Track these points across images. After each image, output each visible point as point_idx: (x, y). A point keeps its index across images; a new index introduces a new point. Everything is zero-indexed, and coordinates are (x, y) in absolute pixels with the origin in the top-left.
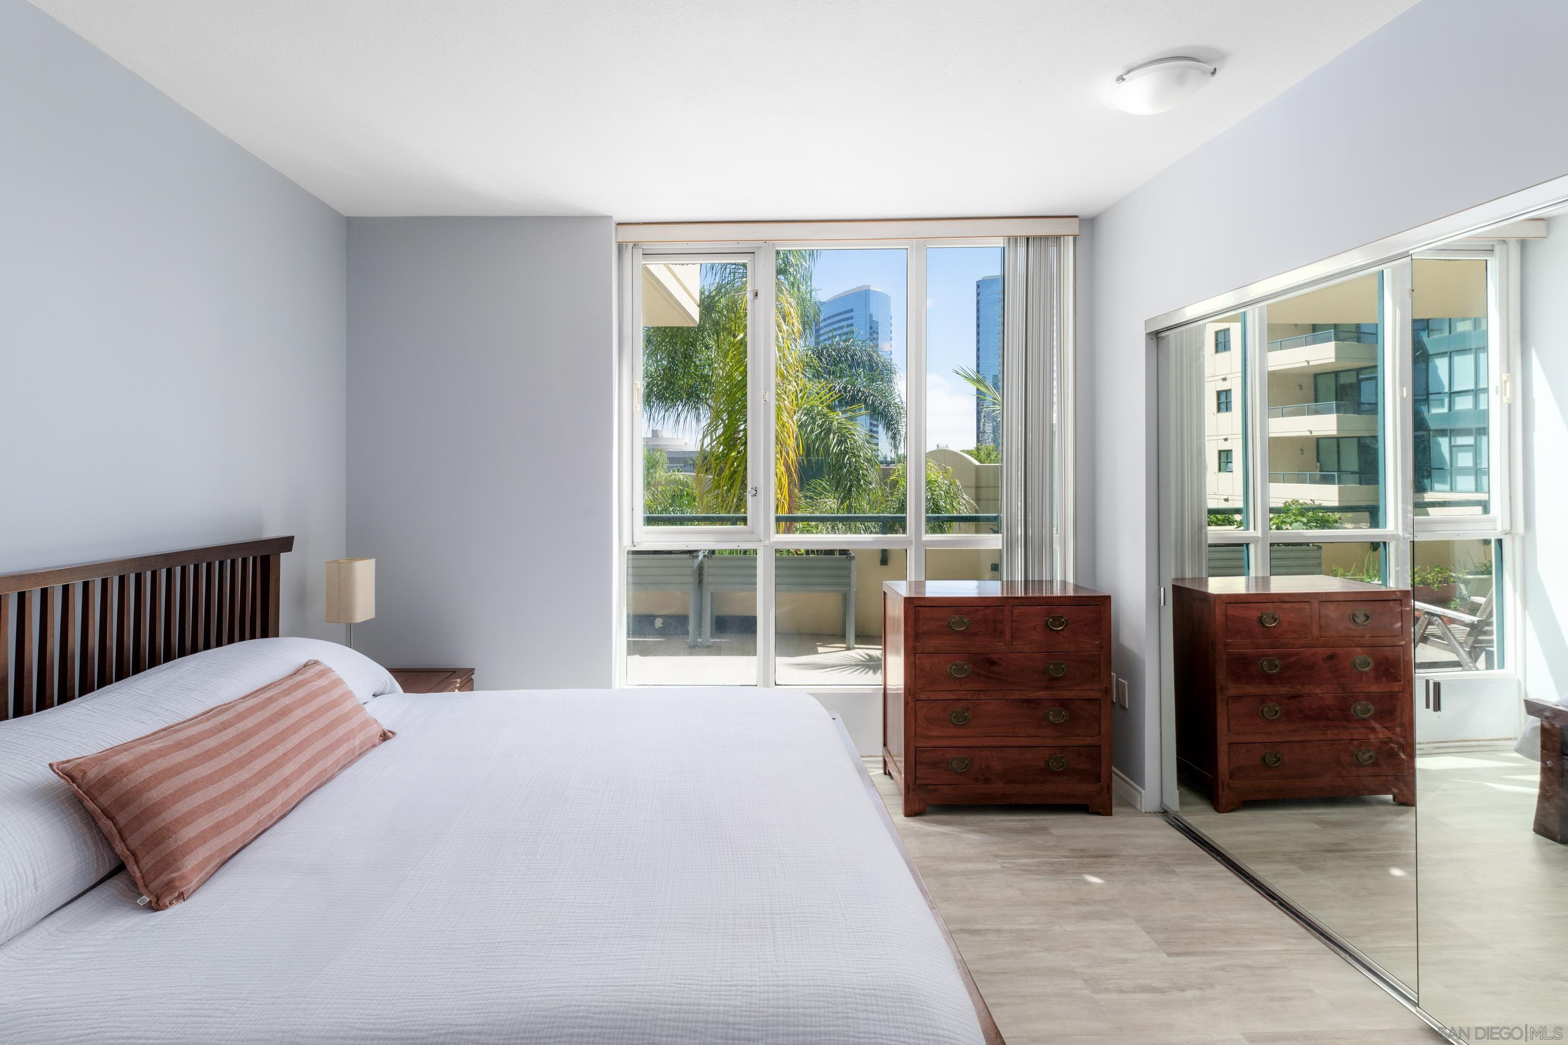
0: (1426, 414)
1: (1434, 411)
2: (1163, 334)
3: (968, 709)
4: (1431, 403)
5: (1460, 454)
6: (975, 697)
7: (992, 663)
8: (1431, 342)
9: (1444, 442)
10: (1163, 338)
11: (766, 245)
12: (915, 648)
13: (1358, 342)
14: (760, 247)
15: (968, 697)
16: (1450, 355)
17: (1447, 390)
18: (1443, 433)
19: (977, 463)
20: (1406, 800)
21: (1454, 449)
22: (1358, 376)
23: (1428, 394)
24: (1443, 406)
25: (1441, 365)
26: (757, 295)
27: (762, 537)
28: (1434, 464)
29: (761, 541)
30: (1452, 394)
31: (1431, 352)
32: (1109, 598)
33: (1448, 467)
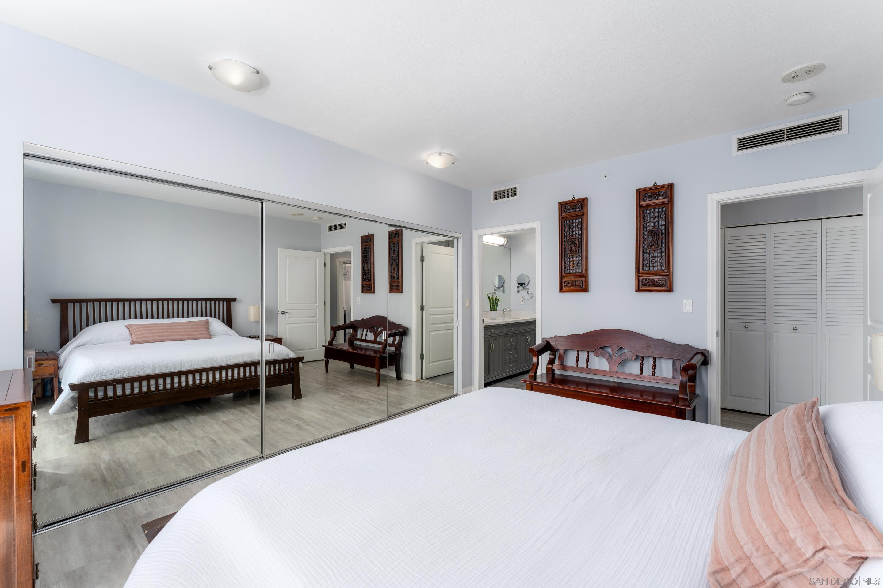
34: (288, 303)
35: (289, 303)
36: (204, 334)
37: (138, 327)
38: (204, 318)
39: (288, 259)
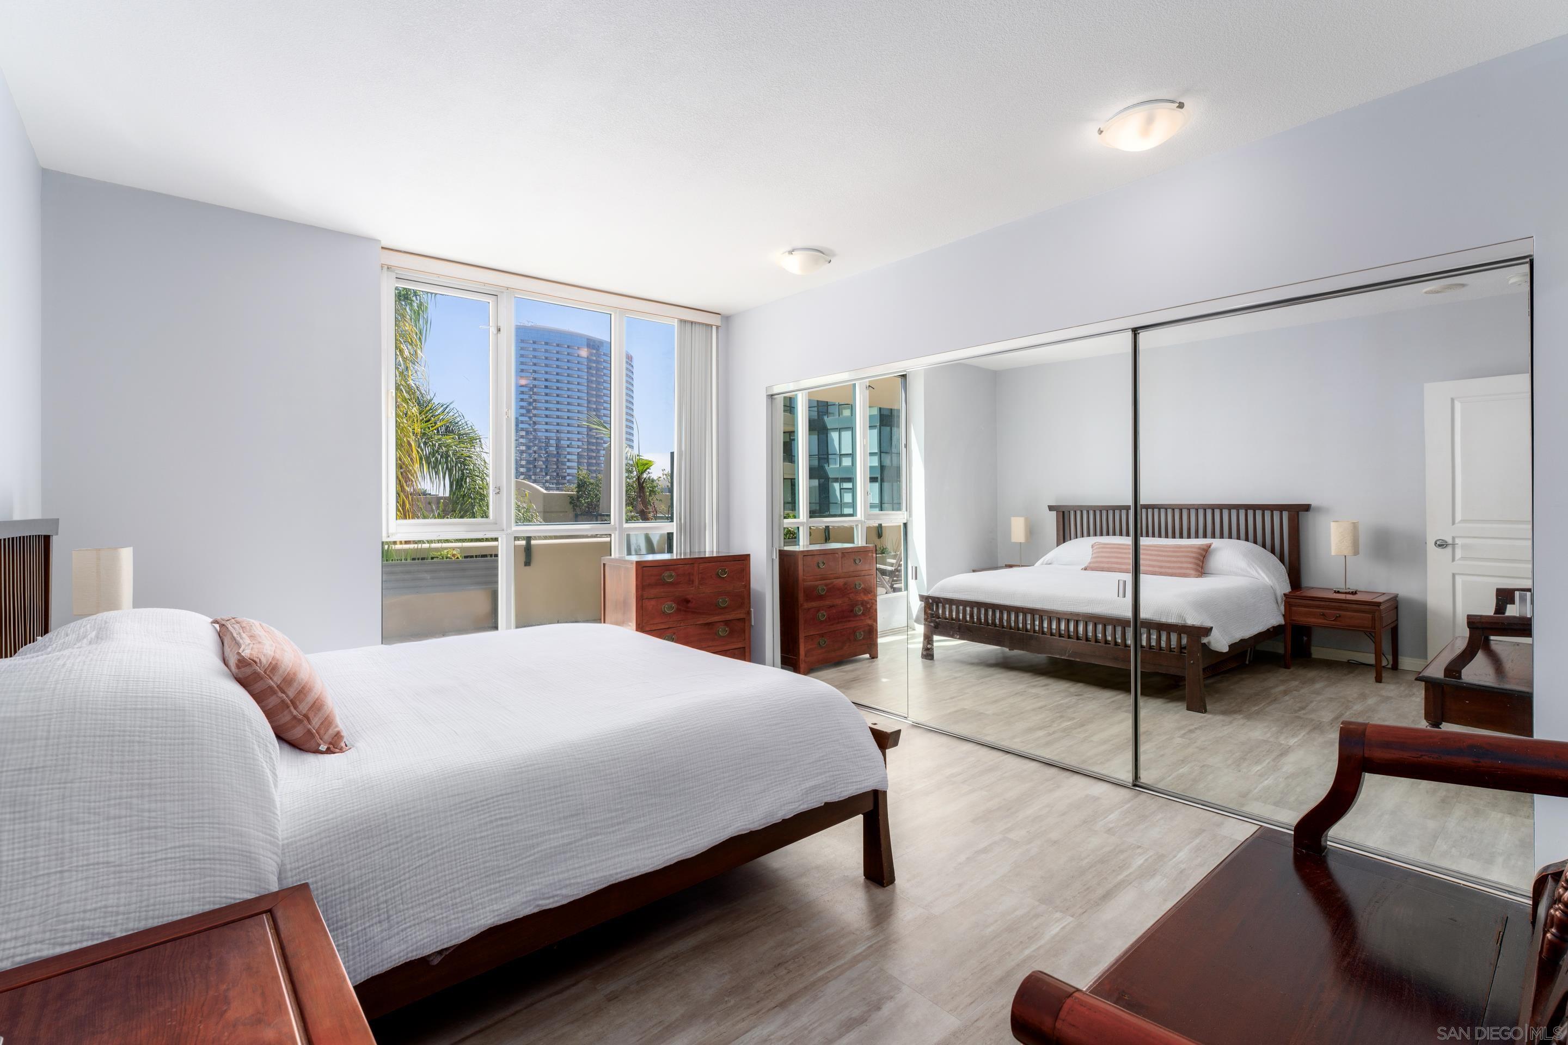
0: (826, 467)
1: (831, 466)
2: (776, 396)
3: (674, 633)
4: (830, 461)
5: (845, 494)
6: (678, 625)
7: (687, 601)
8: (829, 421)
9: (836, 486)
10: (775, 399)
11: (507, 291)
12: (642, 596)
13: (790, 413)
14: (502, 292)
15: (674, 625)
16: (840, 430)
17: (838, 453)
18: (836, 480)
19: (545, 492)
20: (874, 656)
21: (842, 490)
22: (790, 437)
23: (828, 454)
24: (836, 464)
25: (834, 435)
26: (499, 331)
27: (505, 527)
28: (832, 500)
29: (503, 530)
30: (841, 455)
31: (829, 428)
32: (748, 556)
33: (839, 502)
34: (1460, 519)
35: (1463, 521)
36: (1187, 568)
37: (1101, 546)
38: (1201, 542)
39: (1458, 405)
